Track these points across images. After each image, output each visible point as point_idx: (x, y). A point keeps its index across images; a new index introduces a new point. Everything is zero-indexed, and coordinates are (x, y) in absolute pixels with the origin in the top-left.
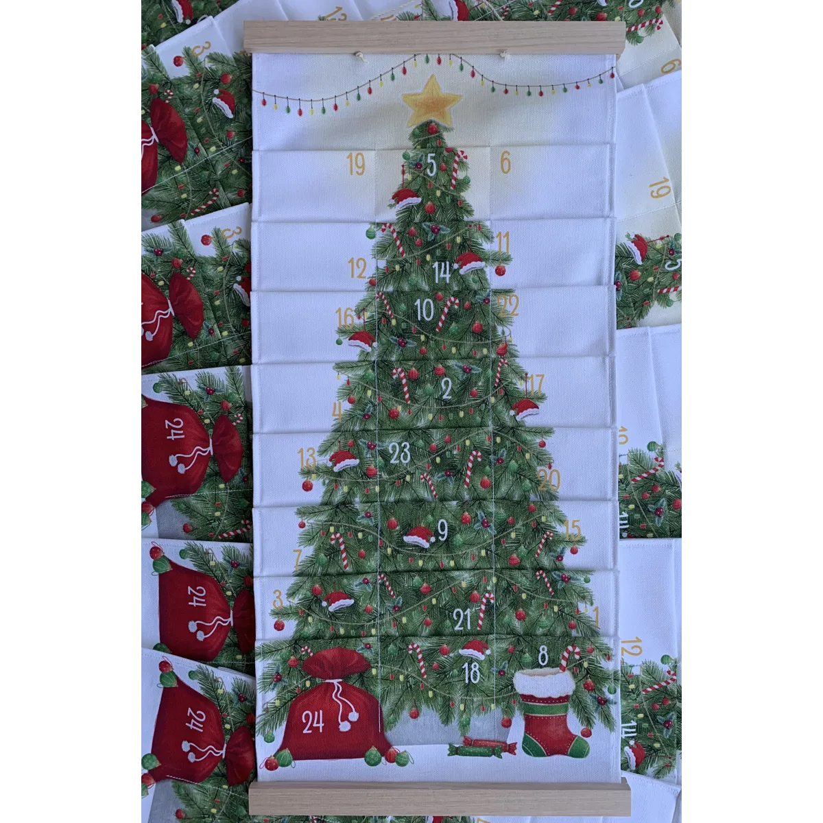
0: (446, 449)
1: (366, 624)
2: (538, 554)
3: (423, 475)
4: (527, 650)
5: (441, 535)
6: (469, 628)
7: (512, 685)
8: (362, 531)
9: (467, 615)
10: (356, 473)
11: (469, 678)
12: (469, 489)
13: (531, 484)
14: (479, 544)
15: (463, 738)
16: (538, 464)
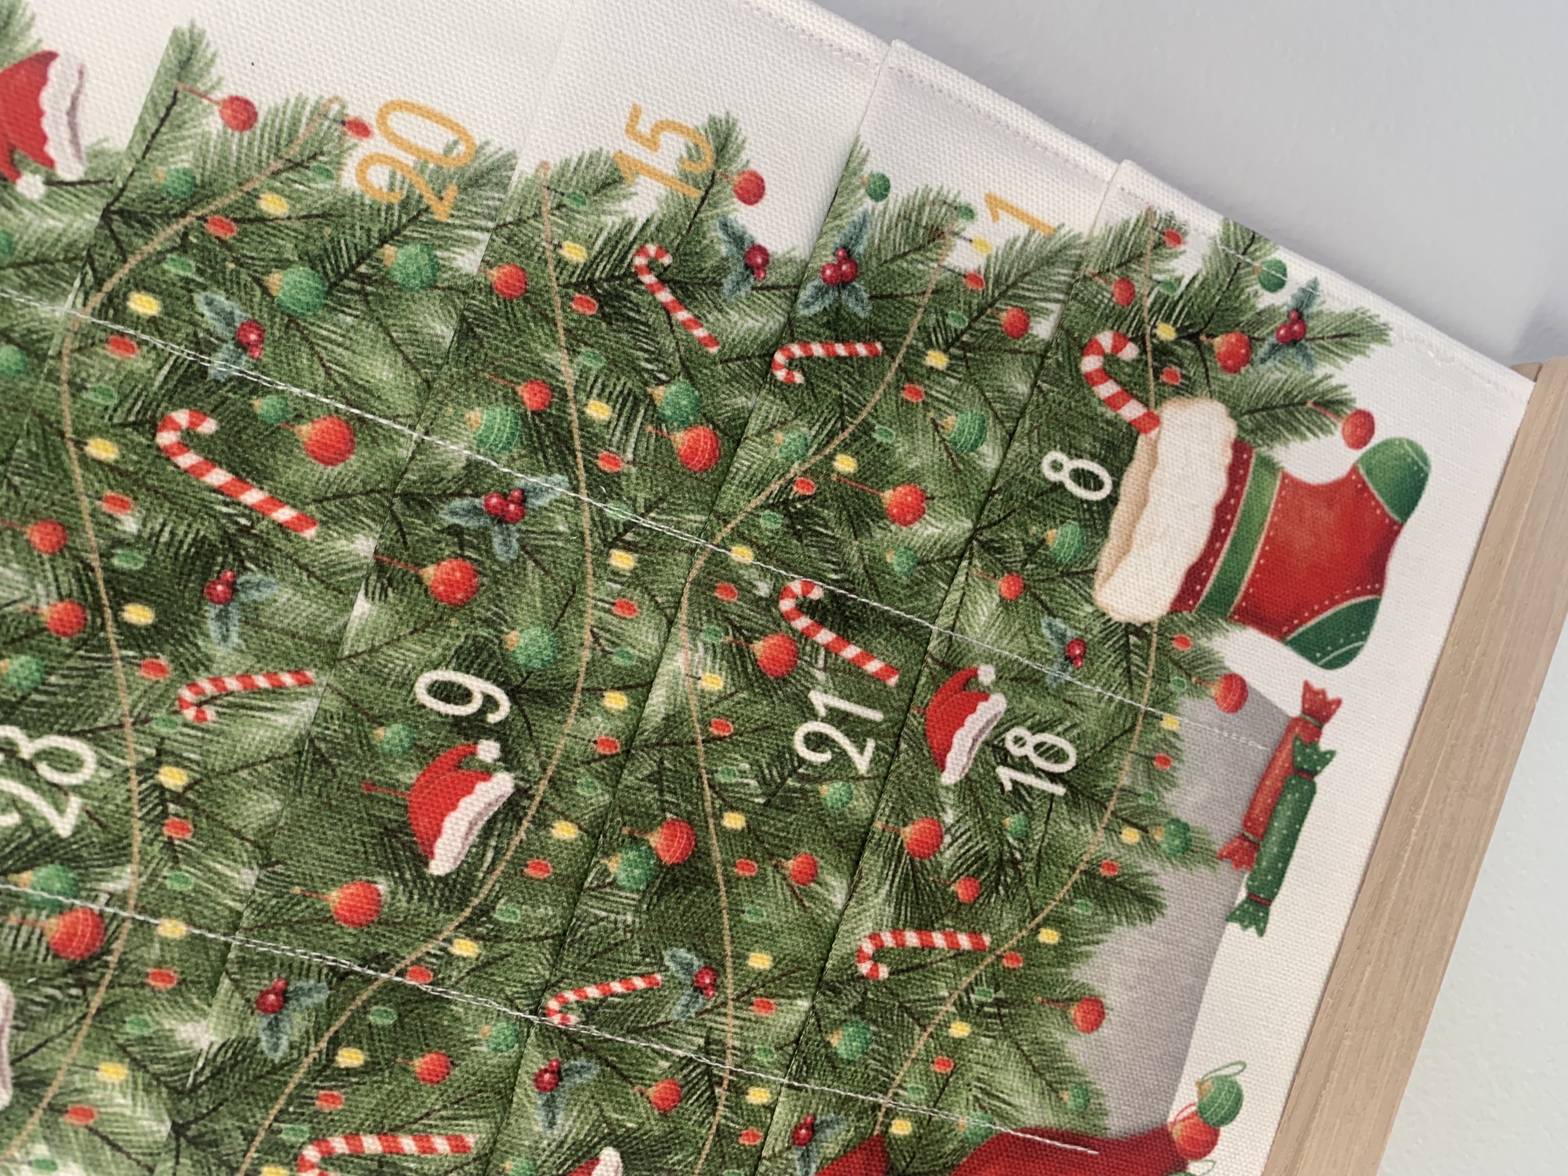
0: (94, 560)
1: (717, 1119)
2: (713, 340)
3: (184, 704)
4: (1034, 529)
5: (482, 712)
6: (876, 716)
7: (1130, 629)
8: (335, 1043)
9: (831, 710)
10: (54, 1006)
11: (1053, 777)
12: (330, 521)
13: (407, 241)
14: (581, 562)
15: (1225, 868)
16: (329, 176)
